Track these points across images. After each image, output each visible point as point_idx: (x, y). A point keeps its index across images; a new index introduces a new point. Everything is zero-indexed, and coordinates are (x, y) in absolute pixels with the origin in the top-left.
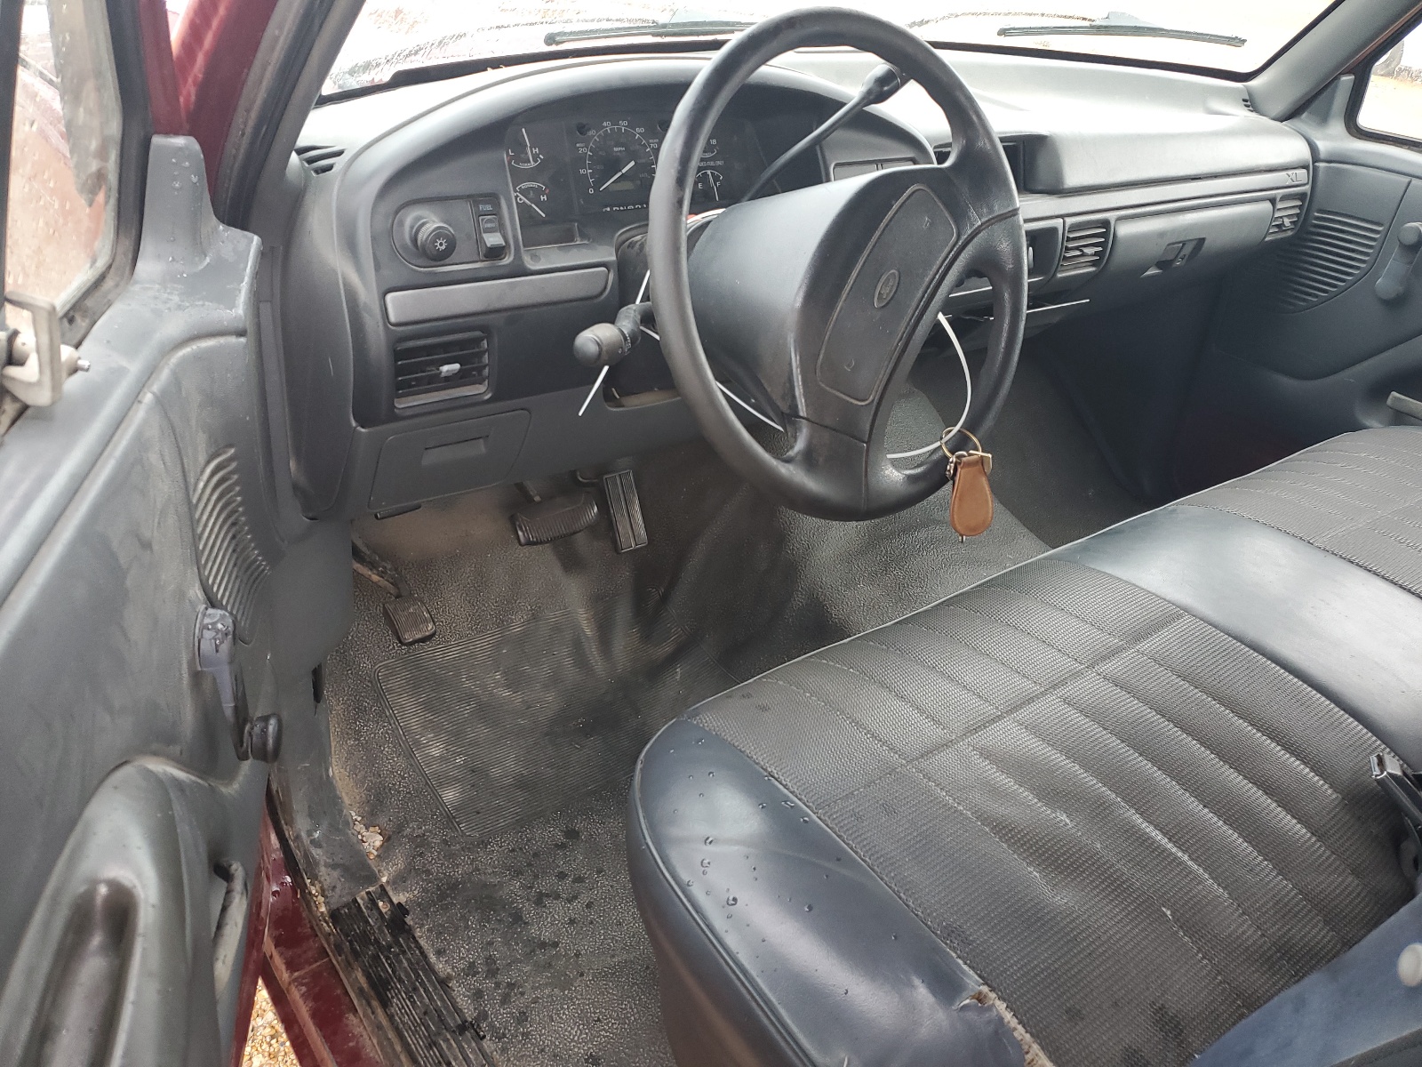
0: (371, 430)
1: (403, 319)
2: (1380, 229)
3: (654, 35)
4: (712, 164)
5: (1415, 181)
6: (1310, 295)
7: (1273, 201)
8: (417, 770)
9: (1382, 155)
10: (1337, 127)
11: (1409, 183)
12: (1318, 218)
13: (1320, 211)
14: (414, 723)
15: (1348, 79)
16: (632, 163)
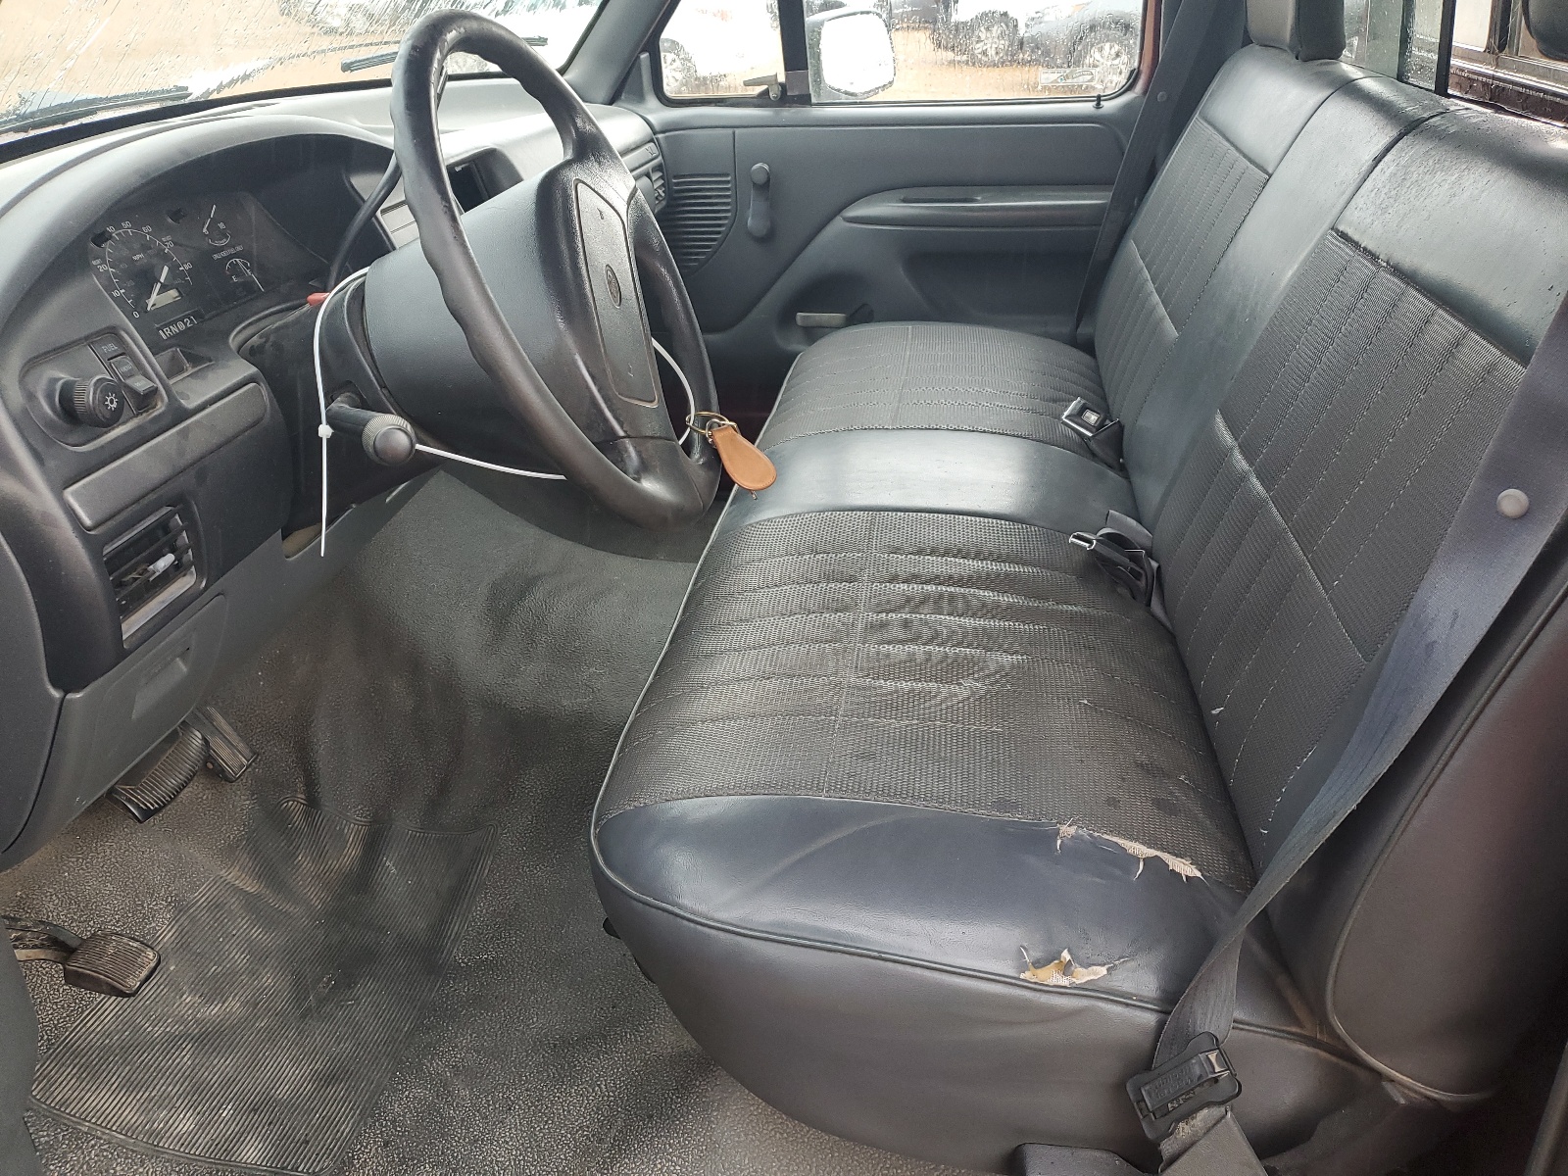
0: (88, 689)
1: (99, 517)
2: (729, 178)
3: (17, 130)
4: (232, 251)
5: (737, 131)
6: (697, 254)
7: (648, 175)
8: (182, 1160)
9: (701, 116)
10: (652, 102)
11: (734, 133)
12: (677, 184)
13: (675, 177)
14: (130, 1116)
15: (644, 56)
16: (166, 269)
